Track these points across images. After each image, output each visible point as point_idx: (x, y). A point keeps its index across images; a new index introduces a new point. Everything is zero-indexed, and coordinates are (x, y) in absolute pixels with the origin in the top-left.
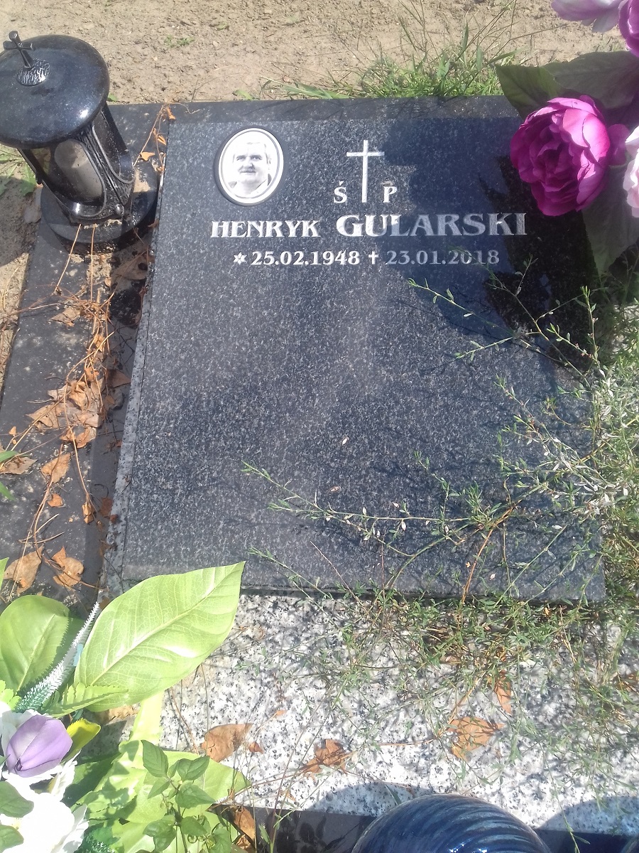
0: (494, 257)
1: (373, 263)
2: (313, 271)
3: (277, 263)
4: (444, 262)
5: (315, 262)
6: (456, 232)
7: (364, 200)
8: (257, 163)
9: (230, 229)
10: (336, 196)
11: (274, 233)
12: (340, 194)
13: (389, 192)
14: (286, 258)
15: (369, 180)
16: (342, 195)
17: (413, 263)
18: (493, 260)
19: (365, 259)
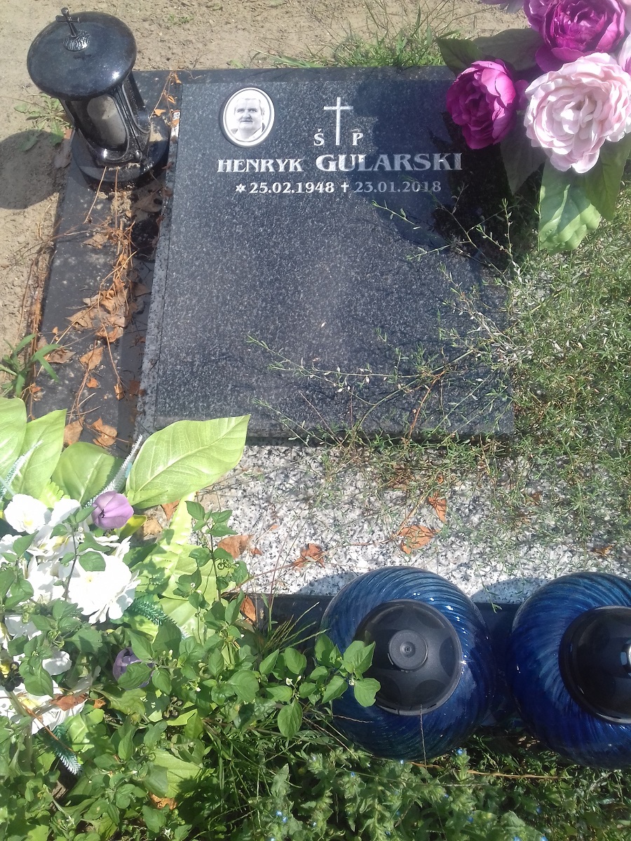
0: (437, 187)
1: (345, 191)
2: (299, 197)
3: (270, 191)
4: (399, 191)
5: (300, 191)
6: (408, 168)
7: (338, 143)
8: (254, 115)
9: (233, 165)
10: (316, 141)
11: (267, 168)
12: (320, 140)
13: (356, 137)
14: (276, 188)
15: (342, 128)
16: (320, 139)
17: (375, 191)
18: (436, 189)
19: (338, 189)
